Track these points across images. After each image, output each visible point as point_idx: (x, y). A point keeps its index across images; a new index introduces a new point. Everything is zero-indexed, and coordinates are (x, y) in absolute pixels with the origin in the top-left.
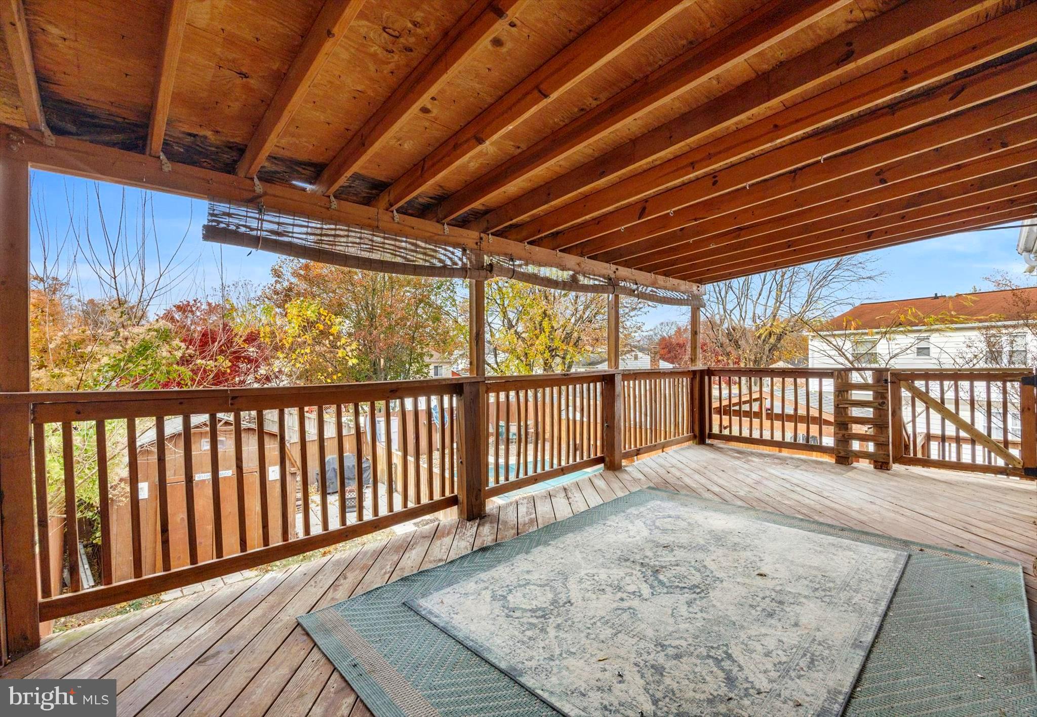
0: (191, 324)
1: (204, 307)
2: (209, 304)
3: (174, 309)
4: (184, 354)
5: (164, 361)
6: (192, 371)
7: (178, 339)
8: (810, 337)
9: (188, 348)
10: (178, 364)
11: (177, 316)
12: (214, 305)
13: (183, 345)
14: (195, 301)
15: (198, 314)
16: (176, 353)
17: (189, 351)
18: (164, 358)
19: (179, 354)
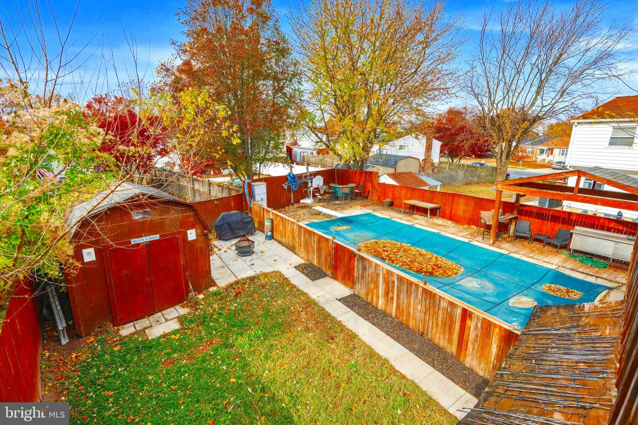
0: (106, 112)
1: (113, 99)
2: (116, 97)
3: (93, 101)
4: (104, 139)
5: (85, 149)
6: (116, 157)
7: (95, 124)
8: (576, 124)
9: (107, 134)
10: (99, 150)
11: (96, 106)
12: (119, 97)
13: (101, 130)
14: (106, 95)
15: (110, 104)
16: (95, 139)
17: (108, 137)
18: (84, 145)
19: (98, 141)
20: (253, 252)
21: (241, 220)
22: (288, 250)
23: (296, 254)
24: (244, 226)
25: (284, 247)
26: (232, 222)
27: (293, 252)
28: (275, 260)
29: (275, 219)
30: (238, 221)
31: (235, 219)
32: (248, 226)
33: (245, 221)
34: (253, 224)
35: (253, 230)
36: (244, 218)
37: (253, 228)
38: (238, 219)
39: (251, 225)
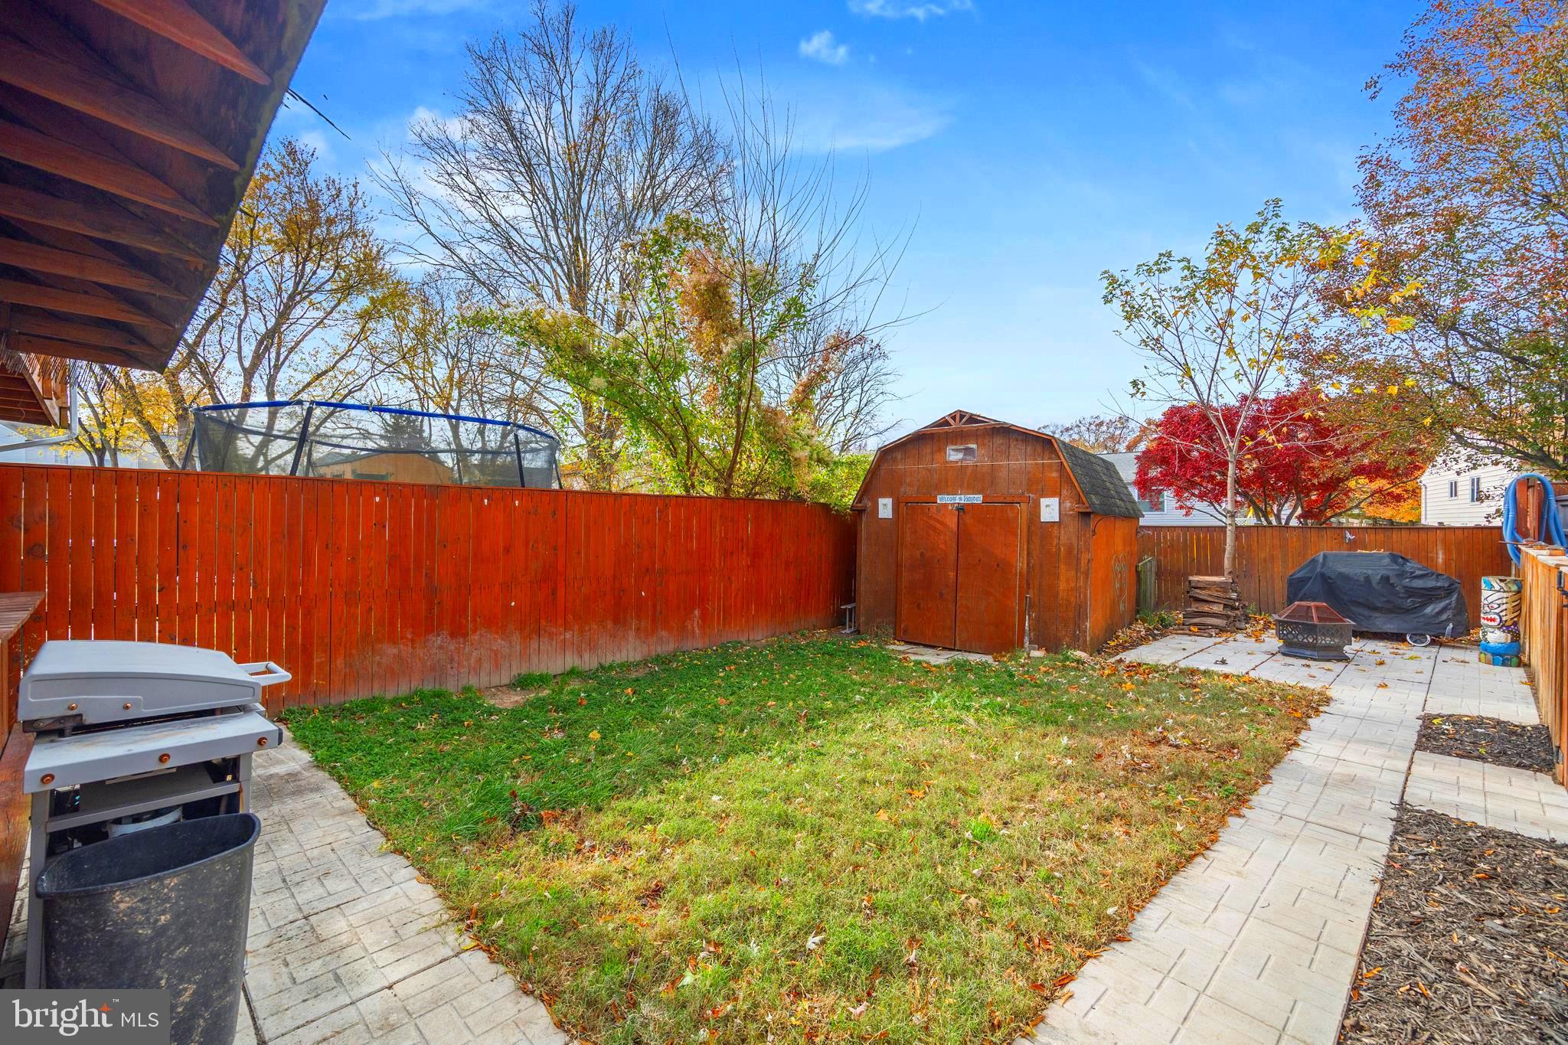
24: (1408, 602)
30: (1368, 579)
31: (1358, 571)
32: (1424, 605)
33: (1408, 585)
34: (1450, 604)
35: (1451, 626)
36: (1401, 575)
37: (1448, 620)
38: (1370, 572)
39: (1442, 604)
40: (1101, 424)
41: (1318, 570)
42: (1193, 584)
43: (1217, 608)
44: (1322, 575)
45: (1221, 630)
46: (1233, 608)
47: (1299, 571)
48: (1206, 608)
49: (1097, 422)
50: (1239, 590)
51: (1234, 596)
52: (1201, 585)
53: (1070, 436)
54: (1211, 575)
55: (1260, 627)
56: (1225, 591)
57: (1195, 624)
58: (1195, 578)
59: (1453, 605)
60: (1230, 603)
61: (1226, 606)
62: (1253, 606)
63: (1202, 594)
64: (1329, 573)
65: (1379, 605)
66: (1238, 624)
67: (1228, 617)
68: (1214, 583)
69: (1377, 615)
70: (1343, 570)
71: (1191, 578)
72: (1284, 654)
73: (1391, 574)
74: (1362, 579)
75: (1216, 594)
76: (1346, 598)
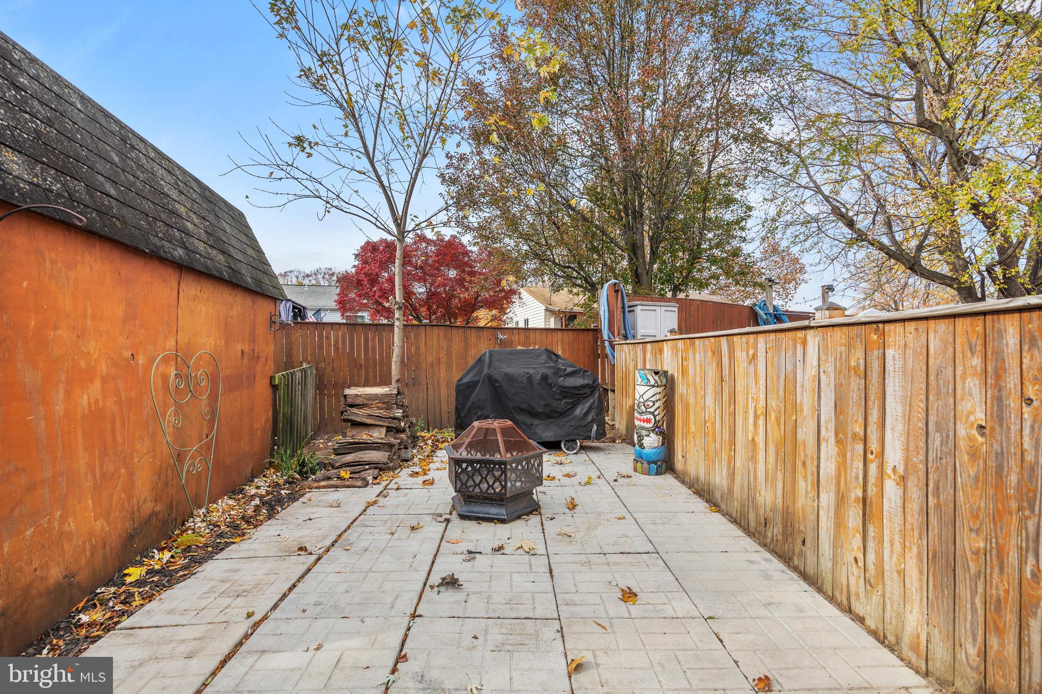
20: (534, 508)
21: (545, 378)
22: (748, 543)
23: (812, 580)
24: (562, 405)
25: (718, 516)
26: (509, 378)
27: (786, 559)
28: (629, 595)
29: (684, 371)
30: (530, 378)
31: (521, 371)
32: (574, 406)
33: (562, 384)
34: (593, 403)
35: (595, 427)
36: (557, 372)
37: (593, 421)
38: (531, 371)
39: (588, 405)
40: (333, 274)
41: (485, 371)
42: (350, 401)
43: (378, 435)
44: (489, 377)
45: (381, 468)
46: (399, 431)
47: (467, 373)
48: (364, 436)
49: (330, 272)
50: (406, 402)
51: (399, 413)
52: (359, 401)
53: (310, 281)
54: (375, 385)
55: (429, 448)
56: (388, 408)
57: (348, 465)
58: (350, 391)
59: (596, 404)
60: (394, 424)
61: (389, 429)
62: (421, 423)
63: (359, 415)
64: (496, 375)
65: (540, 410)
66: (403, 454)
67: (391, 446)
68: (375, 397)
69: (537, 422)
70: (508, 370)
71: (348, 392)
72: (463, 517)
73: (549, 372)
74: (525, 381)
75: (377, 412)
76: (511, 405)
